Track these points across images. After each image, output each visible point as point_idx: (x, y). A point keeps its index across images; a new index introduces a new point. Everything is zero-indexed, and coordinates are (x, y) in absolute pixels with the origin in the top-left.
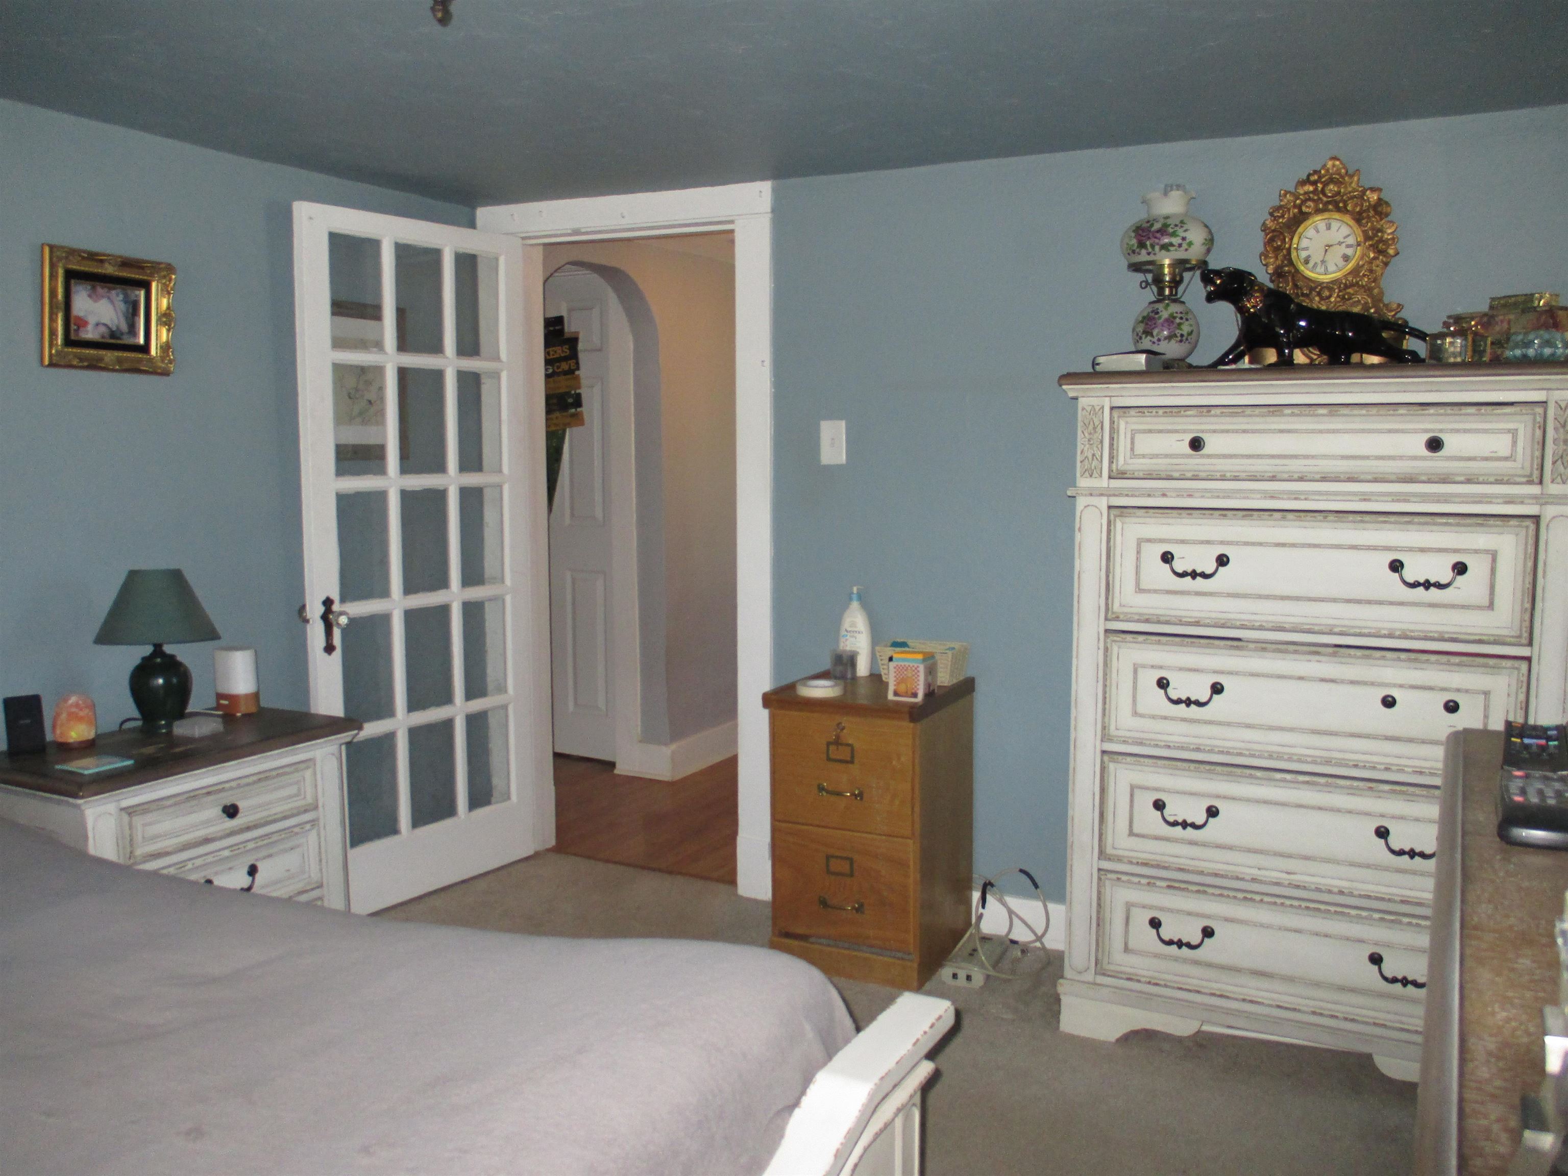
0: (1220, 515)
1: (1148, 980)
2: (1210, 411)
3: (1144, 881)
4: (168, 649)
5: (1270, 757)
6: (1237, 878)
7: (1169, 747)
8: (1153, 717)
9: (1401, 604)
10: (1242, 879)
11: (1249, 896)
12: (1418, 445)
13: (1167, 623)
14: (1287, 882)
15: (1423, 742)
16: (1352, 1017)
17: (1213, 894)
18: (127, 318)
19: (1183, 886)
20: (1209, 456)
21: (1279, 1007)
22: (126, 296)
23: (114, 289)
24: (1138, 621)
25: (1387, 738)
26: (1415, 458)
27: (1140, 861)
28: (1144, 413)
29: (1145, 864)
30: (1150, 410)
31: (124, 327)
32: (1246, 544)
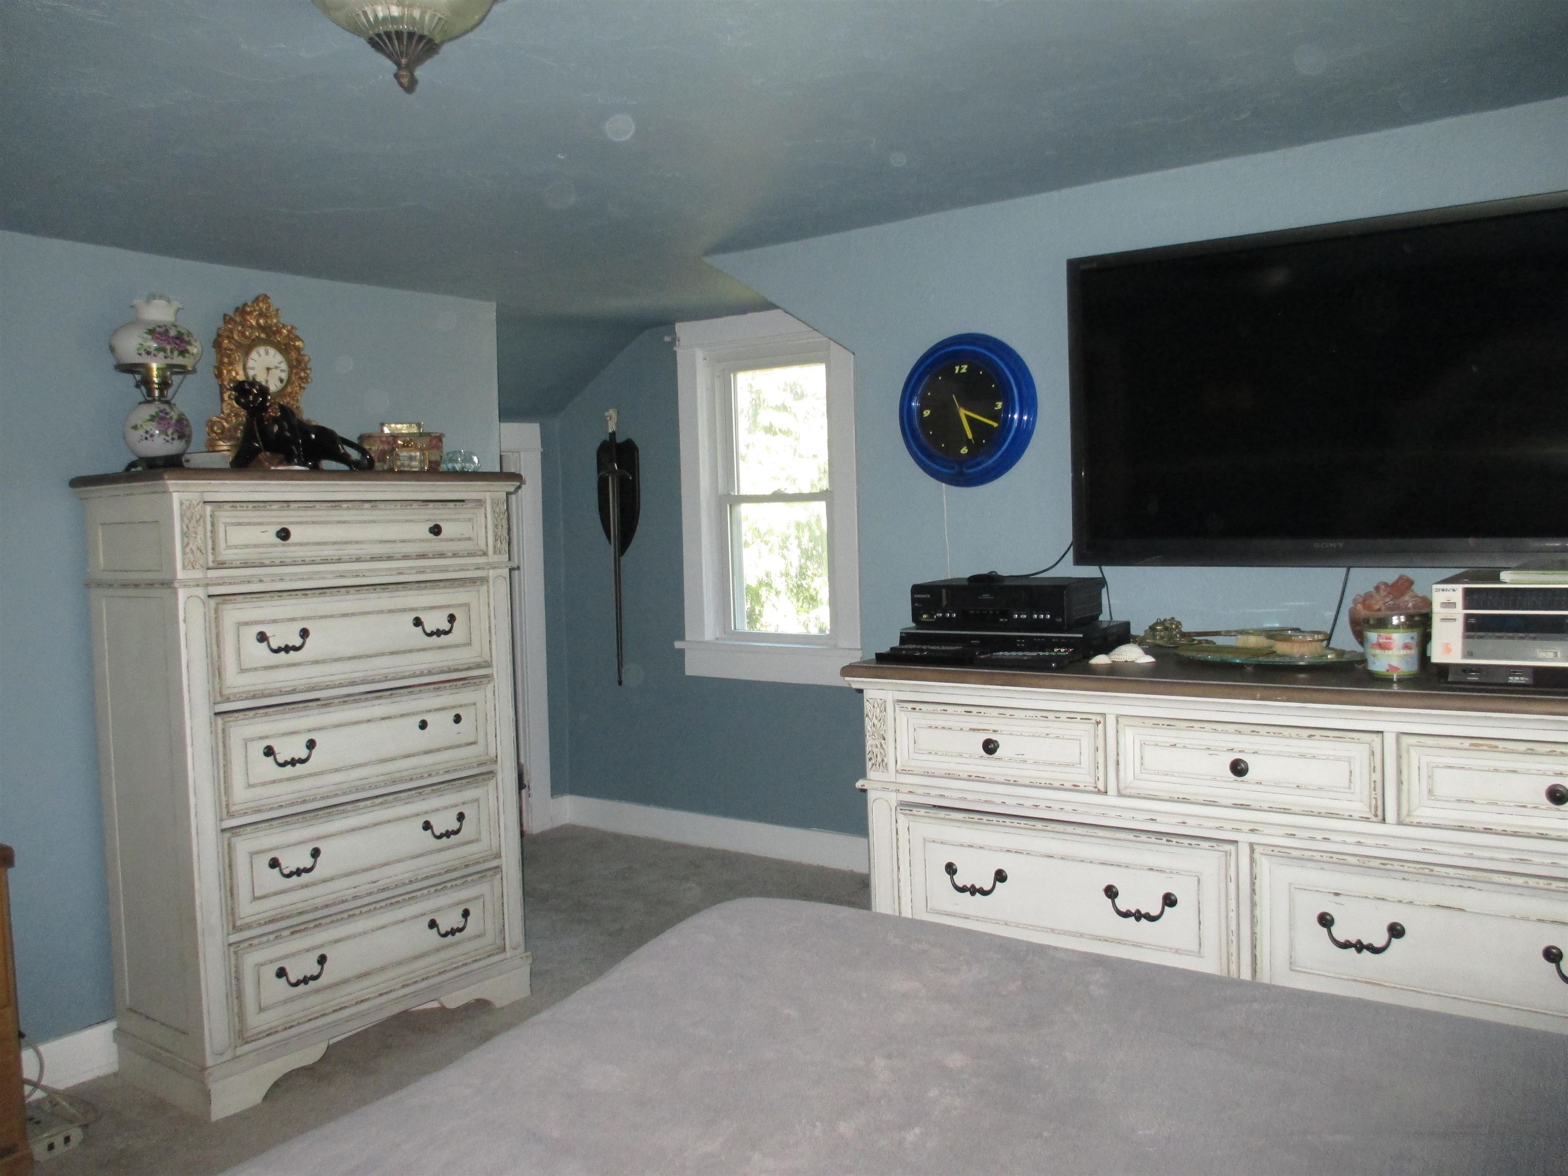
0: (303, 595)
1: (284, 1027)
2: (289, 506)
3: (272, 937)
5: (357, 790)
6: (343, 902)
7: (281, 806)
8: (264, 784)
9: (424, 650)
10: (346, 901)
11: (351, 913)
12: (423, 531)
13: (271, 695)
14: (376, 890)
15: (446, 749)
16: (426, 976)
17: (327, 924)
19: (302, 927)
20: (295, 544)
21: (381, 995)
24: (246, 699)
25: (426, 752)
26: (422, 541)
27: (267, 920)
28: (236, 507)
29: (272, 921)
30: (242, 504)
32: (321, 617)
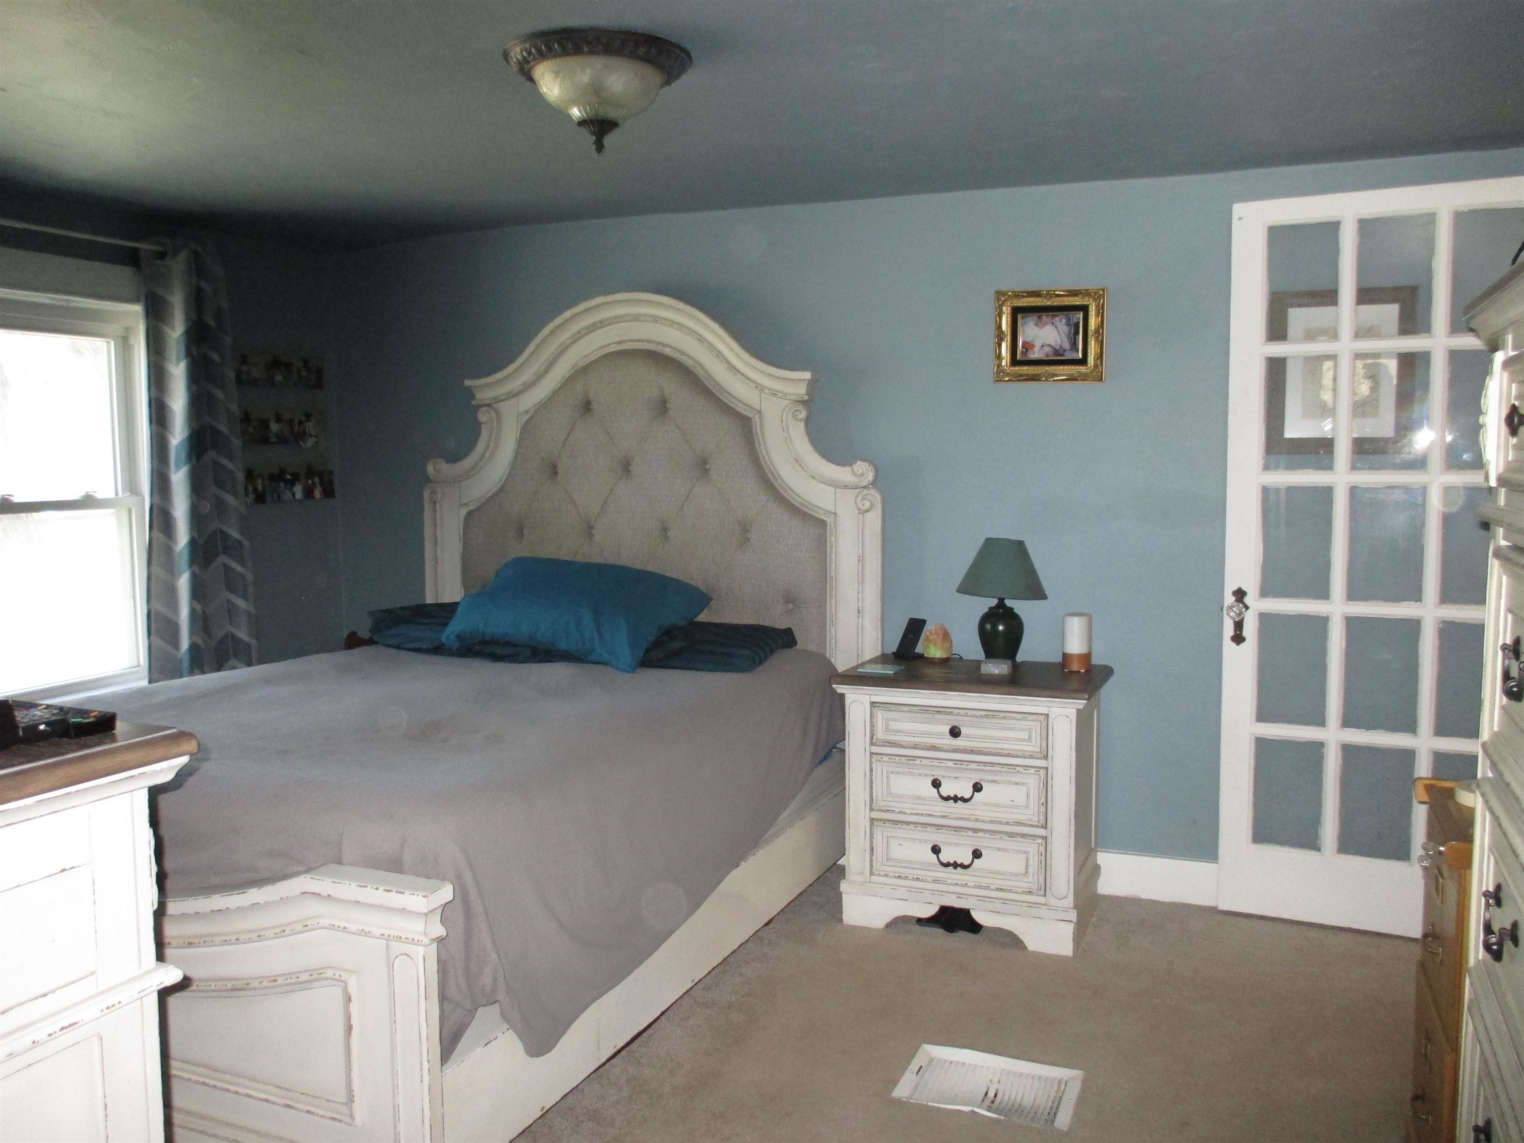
4: (1009, 603)
18: (1069, 337)
22: (1068, 319)
23: (1057, 316)
31: (1067, 345)
